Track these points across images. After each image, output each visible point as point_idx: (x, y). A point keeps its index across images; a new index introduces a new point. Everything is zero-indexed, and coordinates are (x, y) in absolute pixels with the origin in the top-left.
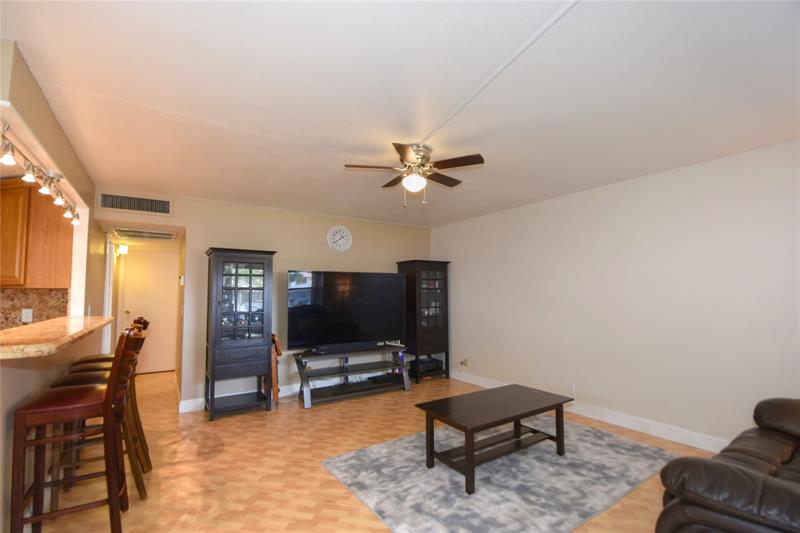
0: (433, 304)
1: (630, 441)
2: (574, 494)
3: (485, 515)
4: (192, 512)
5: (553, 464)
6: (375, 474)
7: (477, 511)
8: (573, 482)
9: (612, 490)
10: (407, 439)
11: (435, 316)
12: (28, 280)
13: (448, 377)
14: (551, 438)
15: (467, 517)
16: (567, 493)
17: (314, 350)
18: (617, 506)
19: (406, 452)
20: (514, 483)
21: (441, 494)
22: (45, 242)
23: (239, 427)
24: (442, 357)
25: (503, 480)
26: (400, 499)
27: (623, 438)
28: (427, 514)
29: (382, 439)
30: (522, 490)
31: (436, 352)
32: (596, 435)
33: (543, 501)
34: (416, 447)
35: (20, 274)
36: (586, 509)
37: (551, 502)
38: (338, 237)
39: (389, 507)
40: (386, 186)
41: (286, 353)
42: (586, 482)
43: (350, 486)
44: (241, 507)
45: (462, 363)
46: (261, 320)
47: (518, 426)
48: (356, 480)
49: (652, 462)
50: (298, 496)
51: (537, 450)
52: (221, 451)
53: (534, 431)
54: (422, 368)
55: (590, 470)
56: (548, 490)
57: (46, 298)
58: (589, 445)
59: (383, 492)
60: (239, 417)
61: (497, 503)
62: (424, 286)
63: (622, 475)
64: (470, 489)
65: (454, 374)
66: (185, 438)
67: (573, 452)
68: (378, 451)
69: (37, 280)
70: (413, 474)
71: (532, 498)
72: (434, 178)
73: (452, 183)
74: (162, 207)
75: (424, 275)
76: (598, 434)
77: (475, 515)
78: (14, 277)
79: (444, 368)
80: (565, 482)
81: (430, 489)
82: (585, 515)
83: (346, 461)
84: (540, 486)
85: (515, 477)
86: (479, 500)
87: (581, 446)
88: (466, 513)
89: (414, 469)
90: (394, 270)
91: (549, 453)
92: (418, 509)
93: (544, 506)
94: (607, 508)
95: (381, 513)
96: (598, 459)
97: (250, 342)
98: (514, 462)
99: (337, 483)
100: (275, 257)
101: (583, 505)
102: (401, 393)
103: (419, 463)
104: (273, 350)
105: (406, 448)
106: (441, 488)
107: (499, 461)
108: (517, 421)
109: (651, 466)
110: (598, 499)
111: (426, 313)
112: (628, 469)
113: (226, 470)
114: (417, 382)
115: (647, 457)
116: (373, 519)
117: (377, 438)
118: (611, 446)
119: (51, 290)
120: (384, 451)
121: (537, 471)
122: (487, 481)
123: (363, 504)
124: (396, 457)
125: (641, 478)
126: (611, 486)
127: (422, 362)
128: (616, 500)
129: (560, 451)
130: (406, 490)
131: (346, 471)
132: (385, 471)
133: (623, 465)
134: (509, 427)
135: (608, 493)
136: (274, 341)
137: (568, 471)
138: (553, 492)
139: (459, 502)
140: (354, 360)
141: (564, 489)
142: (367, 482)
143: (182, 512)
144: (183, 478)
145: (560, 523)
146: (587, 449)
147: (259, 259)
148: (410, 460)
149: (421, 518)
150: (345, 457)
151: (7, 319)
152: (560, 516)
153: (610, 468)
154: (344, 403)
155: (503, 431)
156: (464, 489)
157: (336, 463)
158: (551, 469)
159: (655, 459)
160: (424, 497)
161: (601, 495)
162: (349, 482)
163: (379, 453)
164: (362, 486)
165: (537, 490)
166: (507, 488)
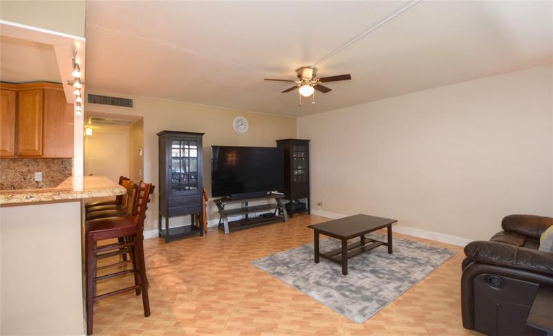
0: (300, 167)
1: (429, 245)
2: (403, 273)
3: (357, 285)
4: (182, 292)
5: (388, 258)
6: (285, 267)
7: (352, 283)
8: (400, 266)
9: (424, 270)
10: (297, 249)
11: (302, 175)
12: (45, 152)
13: (309, 213)
14: (384, 244)
15: (347, 286)
16: (399, 272)
17: (228, 197)
18: (428, 278)
19: (299, 256)
20: (369, 269)
21: (329, 276)
22: (55, 127)
23: (187, 246)
24: (305, 201)
25: (361, 267)
26: (306, 280)
27: (423, 244)
28: (324, 286)
29: (282, 249)
30: (373, 272)
31: (301, 198)
32: (407, 243)
33: (387, 276)
34: (305, 253)
35: (39, 149)
36: (412, 279)
37: (392, 277)
38: (240, 123)
39: (301, 283)
40: (284, 92)
41: (211, 199)
42: (409, 267)
43: (273, 274)
44: (212, 288)
45: (319, 204)
46: (196, 178)
47: (363, 238)
48: (276, 271)
49: (442, 255)
50: (245, 281)
51: (377, 251)
52: (183, 260)
53: (374, 241)
54: (293, 208)
55: (409, 261)
56: (388, 271)
57: (51, 164)
58: (405, 248)
59: (295, 276)
60: (185, 240)
61: (362, 279)
62: (294, 156)
63: (428, 262)
64: (345, 273)
65: (313, 212)
66: (154, 253)
67: (397, 252)
68: (283, 255)
69: (51, 152)
70: (308, 266)
71: (381, 275)
72: (318, 88)
73: (325, 90)
74: (127, 103)
75: (294, 148)
76: (409, 242)
77: (352, 285)
78: (35, 150)
79: (307, 208)
80: (397, 267)
81: (322, 274)
82: (412, 282)
83: (265, 262)
84: (384, 269)
85: (368, 266)
86: (351, 278)
87: (401, 248)
88: (346, 284)
89: (308, 264)
90: (275, 145)
91: (384, 253)
92: (318, 284)
93: (388, 279)
94: (423, 279)
95: (297, 286)
96: (412, 255)
97: (190, 192)
98: (365, 258)
99: (264, 273)
100: (204, 136)
101: (410, 277)
102: (283, 223)
103: (310, 261)
104: (204, 197)
105: (299, 253)
106: (328, 273)
107: (356, 258)
108: (362, 235)
109: (442, 257)
110: (418, 274)
111: (296, 173)
112: (430, 259)
113: (193, 269)
114: (291, 217)
115: (438, 252)
116: (293, 290)
117: (278, 249)
118: (418, 248)
119: (54, 159)
120: (286, 256)
121: (379, 262)
122: (353, 268)
123: (285, 283)
124: (295, 258)
125: (439, 263)
126: (422, 268)
127: (294, 204)
128: (428, 275)
129: (390, 251)
130: (307, 275)
131: (268, 267)
132: (290, 265)
133: (427, 257)
134: (358, 239)
135: (421, 271)
136: (204, 192)
137: (397, 262)
138: (392, 273)
139: (340, 280)
140: (252, 204)
141: (398, 270)
142: (283, 272)
143: (176, 293)
144: (166, 275)
145: (400, 287)
146: (404, 250)
147: (194, 138)
148: (303, 260)
149: (322, 288)
150: (263, 259)
151: (25, 179)
152: (398, 284)
153: (420, 259)
154: (249, 230)
155: (354, 242)
156: (341, 273)
157: (260, 263)
158: (387, 261)
159: (444, 254)
160: (319, 278)
161: (418, 272)
162: (272, 272)
163: (283, 257)
164: (280, 274)
165: (383, 271)
166: (365, 271)
